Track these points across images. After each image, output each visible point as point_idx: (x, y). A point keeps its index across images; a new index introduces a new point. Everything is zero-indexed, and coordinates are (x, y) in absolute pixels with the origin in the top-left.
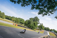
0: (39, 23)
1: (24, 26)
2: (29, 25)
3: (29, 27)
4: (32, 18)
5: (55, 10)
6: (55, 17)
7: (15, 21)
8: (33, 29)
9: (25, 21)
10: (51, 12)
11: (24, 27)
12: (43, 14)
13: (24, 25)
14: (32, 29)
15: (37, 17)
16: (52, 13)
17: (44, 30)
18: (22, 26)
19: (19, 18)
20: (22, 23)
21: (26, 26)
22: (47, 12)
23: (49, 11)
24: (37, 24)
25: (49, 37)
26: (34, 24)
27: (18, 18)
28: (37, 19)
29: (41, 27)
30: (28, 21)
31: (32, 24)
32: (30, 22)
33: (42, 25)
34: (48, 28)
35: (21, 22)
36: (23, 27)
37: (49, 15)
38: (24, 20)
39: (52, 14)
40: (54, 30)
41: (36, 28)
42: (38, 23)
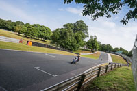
0: (88, 36)
1: (51, 45)
2: (64, 42)
3: (64, 47)
4: (70, 25)
5: (121, 5)
6: (122, 21)
7: (26, 33)
8: (75, 51)
9: (52, 31)
10: (112, 9)
11: (51, 47)
12: (94, 14)
13: (51, 43)
14: (70, 50)
15: (81, 21)
16: (115, 10)
17: (99, 50)
18: (44, 46)
19: (35, 25)
20: (45, 38)
21: (54, 45)
22: (102, 10)
23: (107, 7)
24: (83, 37)
25: (112, 66)
26: (76, 38)
27: (33, 26)
28: (81, 26)
29: (93, 45)
30: (61, 33)
31: (70, 39)
32: (65, 33)
33: (96, 39)
34: (108, 45)
35: (42, 34)
36: (48, 47)
37: (109, 16)
38: (49, 29)
39: (114, 13)
40: (121, 49)
41: (81, 47)
42: (86, 34)
